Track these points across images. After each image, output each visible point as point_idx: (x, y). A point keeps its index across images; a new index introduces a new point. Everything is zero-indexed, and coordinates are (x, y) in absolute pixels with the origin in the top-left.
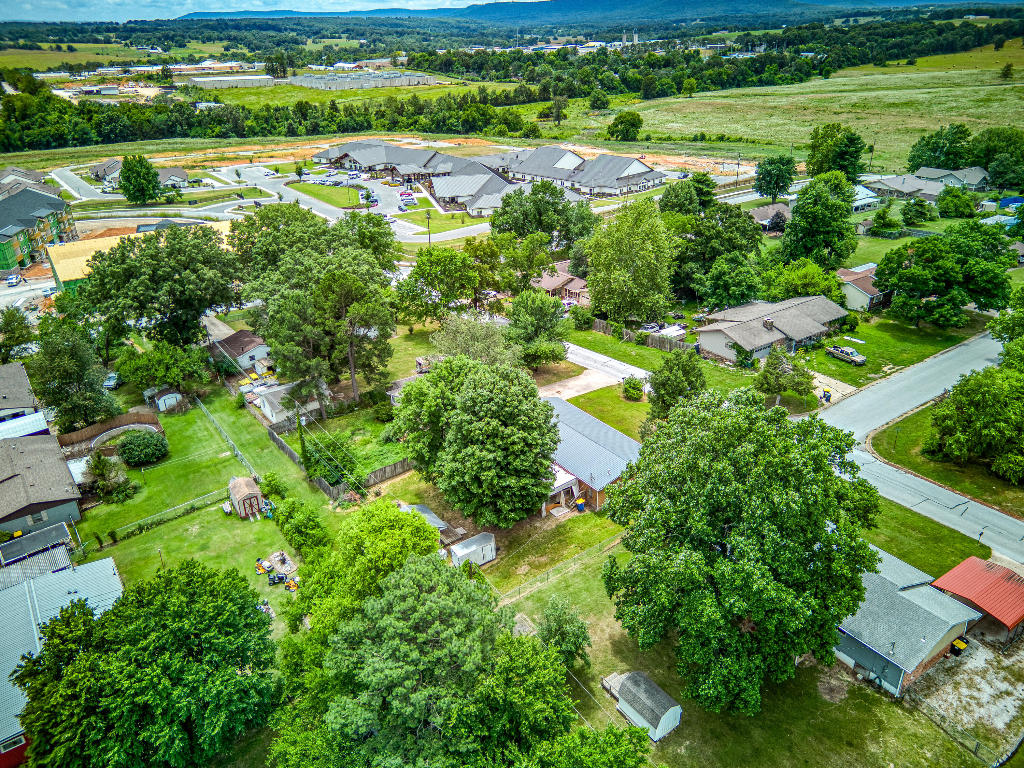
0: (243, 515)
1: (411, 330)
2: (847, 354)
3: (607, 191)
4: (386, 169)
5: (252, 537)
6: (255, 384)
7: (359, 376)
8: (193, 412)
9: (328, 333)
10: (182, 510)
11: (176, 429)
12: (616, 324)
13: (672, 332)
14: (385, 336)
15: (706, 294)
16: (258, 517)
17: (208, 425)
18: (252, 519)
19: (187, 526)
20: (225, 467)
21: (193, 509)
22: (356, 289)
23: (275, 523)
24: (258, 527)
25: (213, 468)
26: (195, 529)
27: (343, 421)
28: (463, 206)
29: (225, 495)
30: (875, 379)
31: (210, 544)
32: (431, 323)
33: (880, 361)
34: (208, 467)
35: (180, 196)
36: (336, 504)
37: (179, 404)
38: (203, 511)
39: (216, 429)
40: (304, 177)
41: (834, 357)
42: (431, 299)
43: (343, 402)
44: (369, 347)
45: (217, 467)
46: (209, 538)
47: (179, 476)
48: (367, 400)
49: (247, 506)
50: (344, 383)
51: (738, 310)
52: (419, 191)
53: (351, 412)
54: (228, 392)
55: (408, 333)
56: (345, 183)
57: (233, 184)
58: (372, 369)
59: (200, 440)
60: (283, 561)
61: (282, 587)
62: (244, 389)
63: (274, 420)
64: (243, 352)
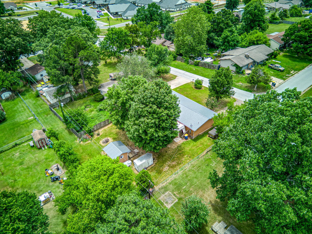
0: (39, 147)
1: (106, 62)
2: (277, 67)
3: (171, 10)
4: (91, 3)
5: (43, 157)
6: (43, 87)
7: (86, 82)
8: (17, 99)
9: (71, 64)
10: (12, 146)
11: (9, 107)
12: (186, 58)
13: (208, 60)
14: (96, 65)
15: (219, 45)
16: (46, 147)
17: (23, 105)
18: (43, 148)
19: (14, 153)
20: (31, 124)
21: (16, 145)
22: (82, 44)
23: (53, 150)
24: (46, 152)
25: (25, 125)
26: (17, 154)
27: (81, 101)
28: (121, 16)
29: (30, 137)
30: (289, 77)
31: (24, 162)
32: (114, 59)
33: (289, 69)
34: (24, 124)
35: (14, 13)
36: (80, 140)
37: (11, 96)
38: (21, 145)
39: (27, 106)
40: (61, 6)
41: (272, 68)
42: (113, 49)
43: (80, 93)
44: (89, 70)
45: (27, 124)
46: (24, 159)
47: (11, 129)
48: (90, 92)
49: (40, 143)
50: (80, 85)
51: (233, 51)
52: (104, 10)
53: (84, 97)
54: (32, 90)
55: (105, 63)
56: (76, 8)
57: (35, 9)
58: (92, 79)
59: (20, 112)
60: (58, 169)
61: (58, 182)
62: (38, 89)
63: (52, 102)
64: (37, 73)
